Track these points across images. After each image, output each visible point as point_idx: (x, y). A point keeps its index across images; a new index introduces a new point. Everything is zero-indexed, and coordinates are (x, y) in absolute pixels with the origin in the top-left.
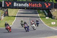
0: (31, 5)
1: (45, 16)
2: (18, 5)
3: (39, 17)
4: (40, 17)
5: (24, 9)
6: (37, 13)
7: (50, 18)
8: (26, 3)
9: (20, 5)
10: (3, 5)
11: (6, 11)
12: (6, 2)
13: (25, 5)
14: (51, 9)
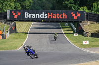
0: (51, 15)
1: (72, 32)
2: (31, 16)
3: (63, 34)
4: (65, 34)
5: (41, 21)
6: (60, 28)
7: (81, 36)
8: (43, 13)
9: (34, 16)
10: (8, 17)
11: (13, 26)
12: (13, 12)
13: (42, 16)
14: (81, 22)
